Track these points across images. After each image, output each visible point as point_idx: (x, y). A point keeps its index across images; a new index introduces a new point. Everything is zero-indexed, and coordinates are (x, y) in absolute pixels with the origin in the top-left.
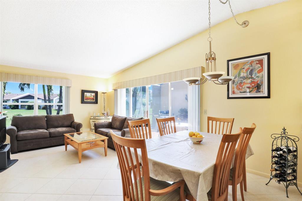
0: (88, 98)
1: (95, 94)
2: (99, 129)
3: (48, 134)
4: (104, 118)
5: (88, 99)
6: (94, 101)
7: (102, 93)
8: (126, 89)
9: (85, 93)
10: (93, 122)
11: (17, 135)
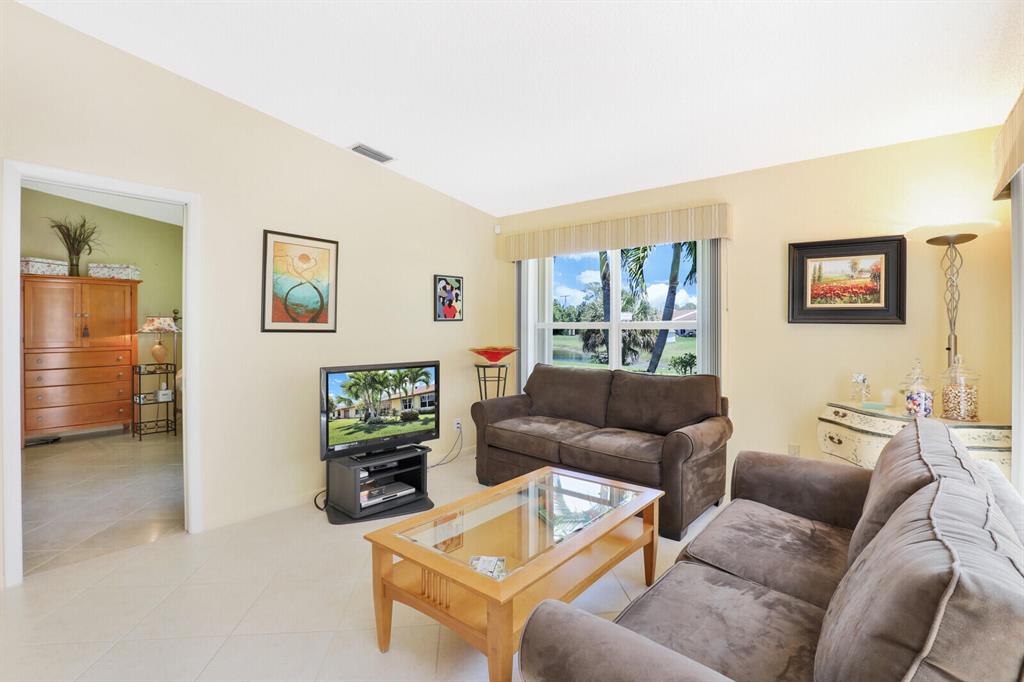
0: (831, 290)
1: (881, 256)
5: (830, 293)
6: (882, 304)
7: (931, 242)
9: (812, 264)
10: (830, 444)
11: (486, 426)
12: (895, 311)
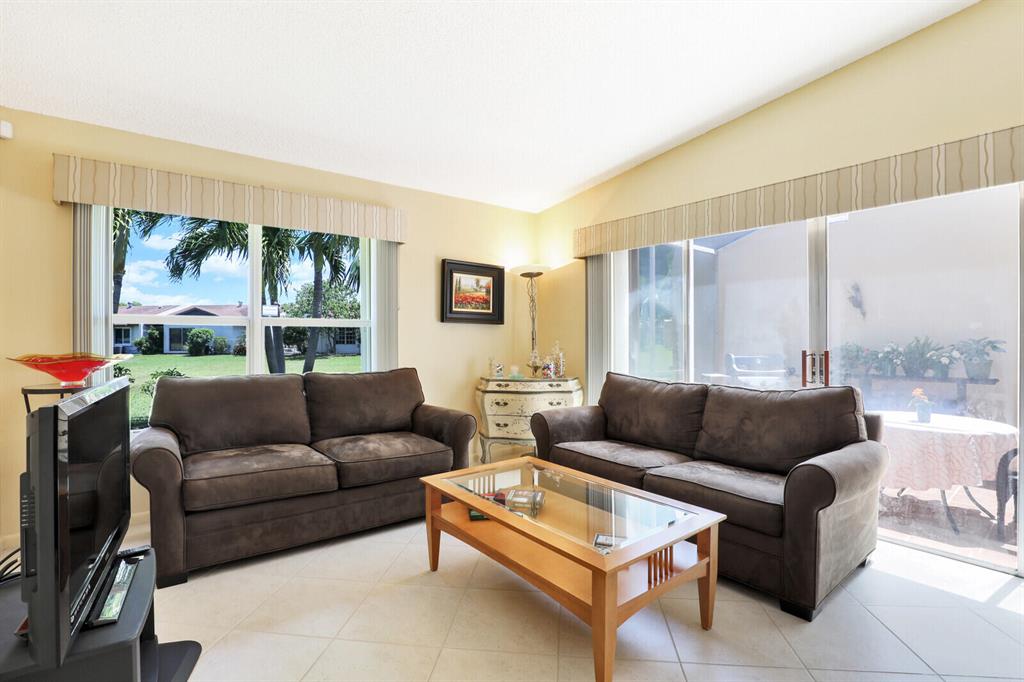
0: (466, 298)
1: (491, 279)
2: (560, 445)
3: (331, 473)
4: (544, 386)
5: (465, 300)
6: (491, 311)
7: (523, 275)
8: (633, 254)
9: (456, 276)
10: (495, 407)
11: (184, 482)
12: (497, 317)
